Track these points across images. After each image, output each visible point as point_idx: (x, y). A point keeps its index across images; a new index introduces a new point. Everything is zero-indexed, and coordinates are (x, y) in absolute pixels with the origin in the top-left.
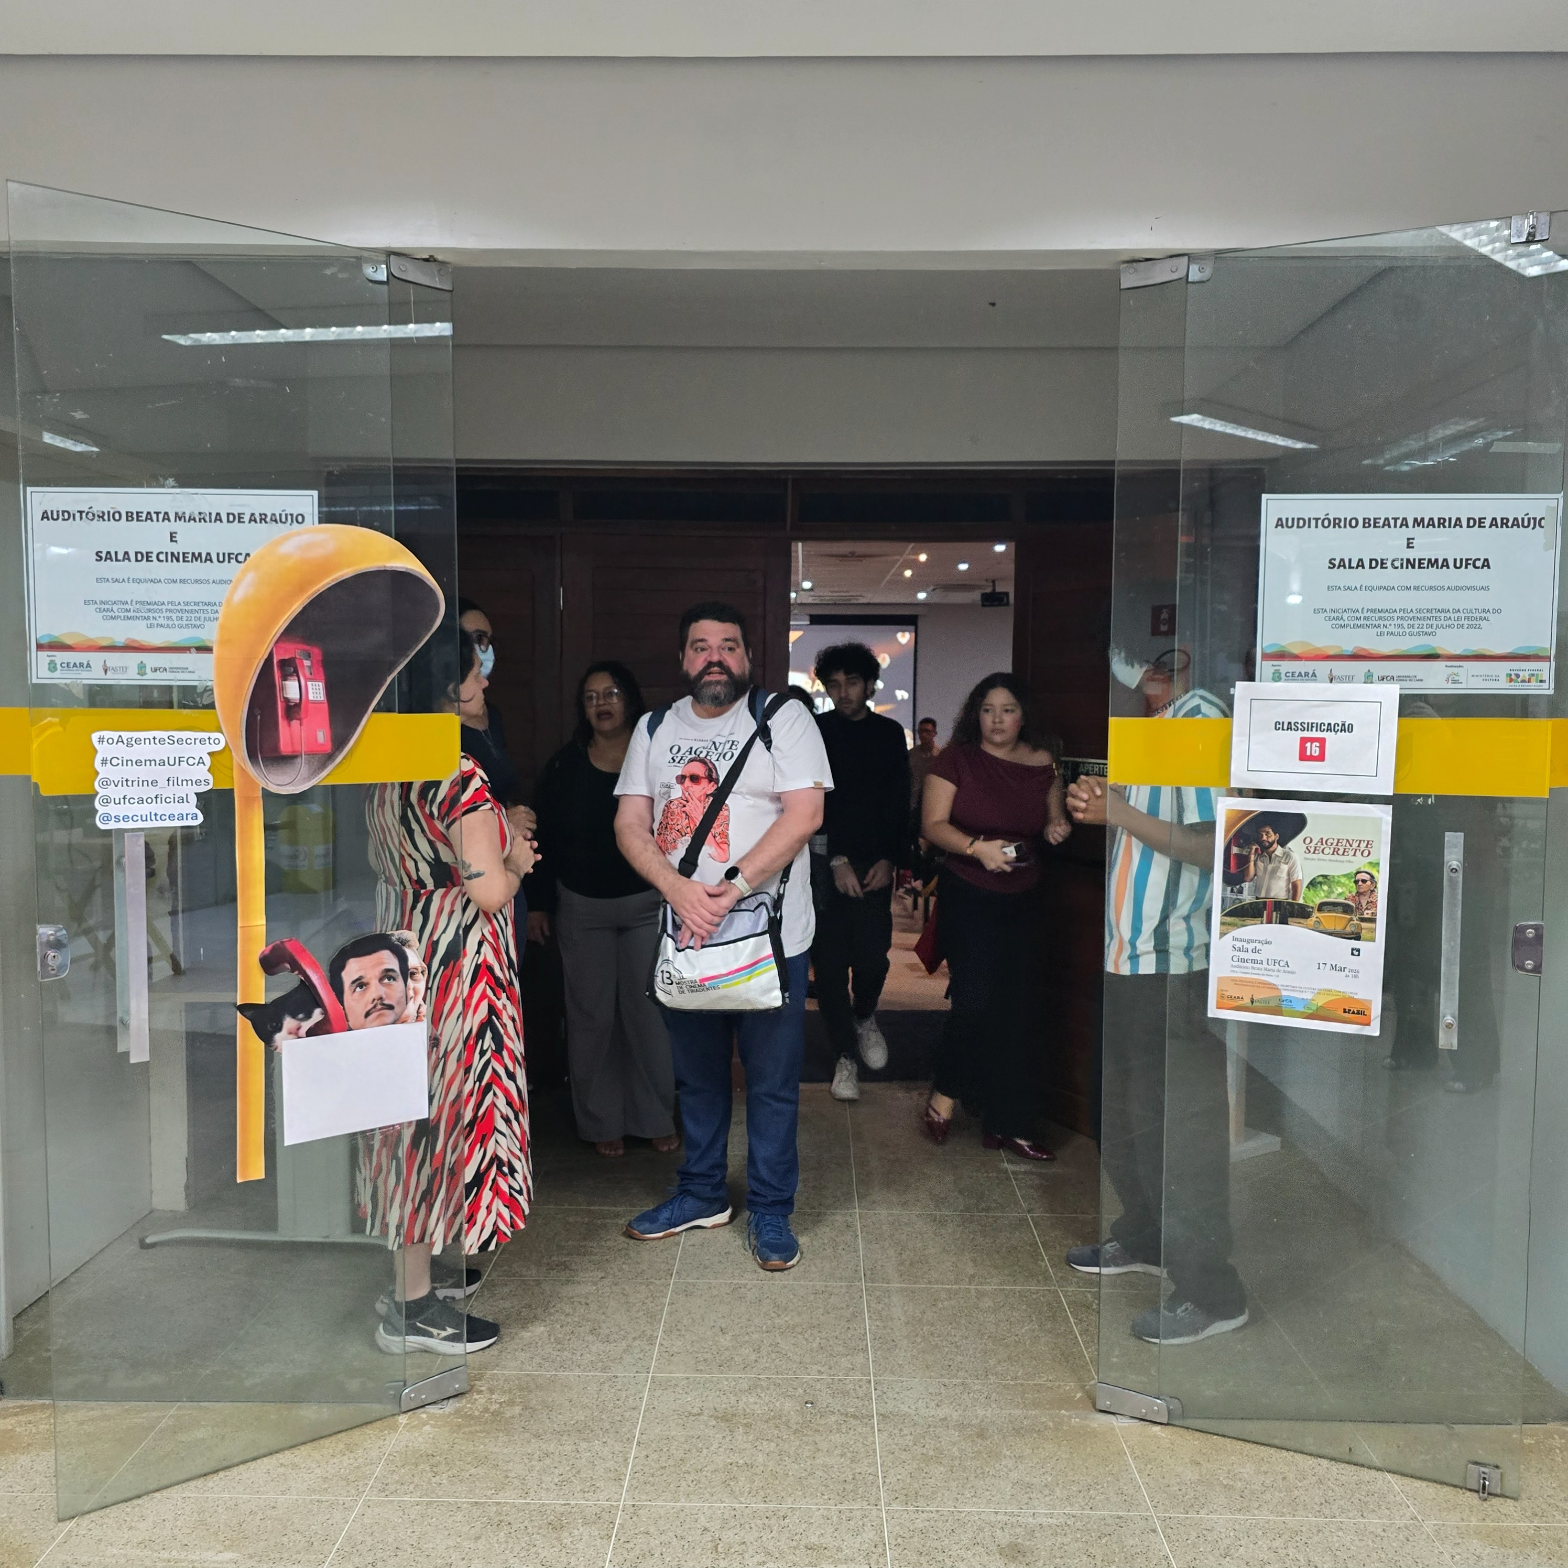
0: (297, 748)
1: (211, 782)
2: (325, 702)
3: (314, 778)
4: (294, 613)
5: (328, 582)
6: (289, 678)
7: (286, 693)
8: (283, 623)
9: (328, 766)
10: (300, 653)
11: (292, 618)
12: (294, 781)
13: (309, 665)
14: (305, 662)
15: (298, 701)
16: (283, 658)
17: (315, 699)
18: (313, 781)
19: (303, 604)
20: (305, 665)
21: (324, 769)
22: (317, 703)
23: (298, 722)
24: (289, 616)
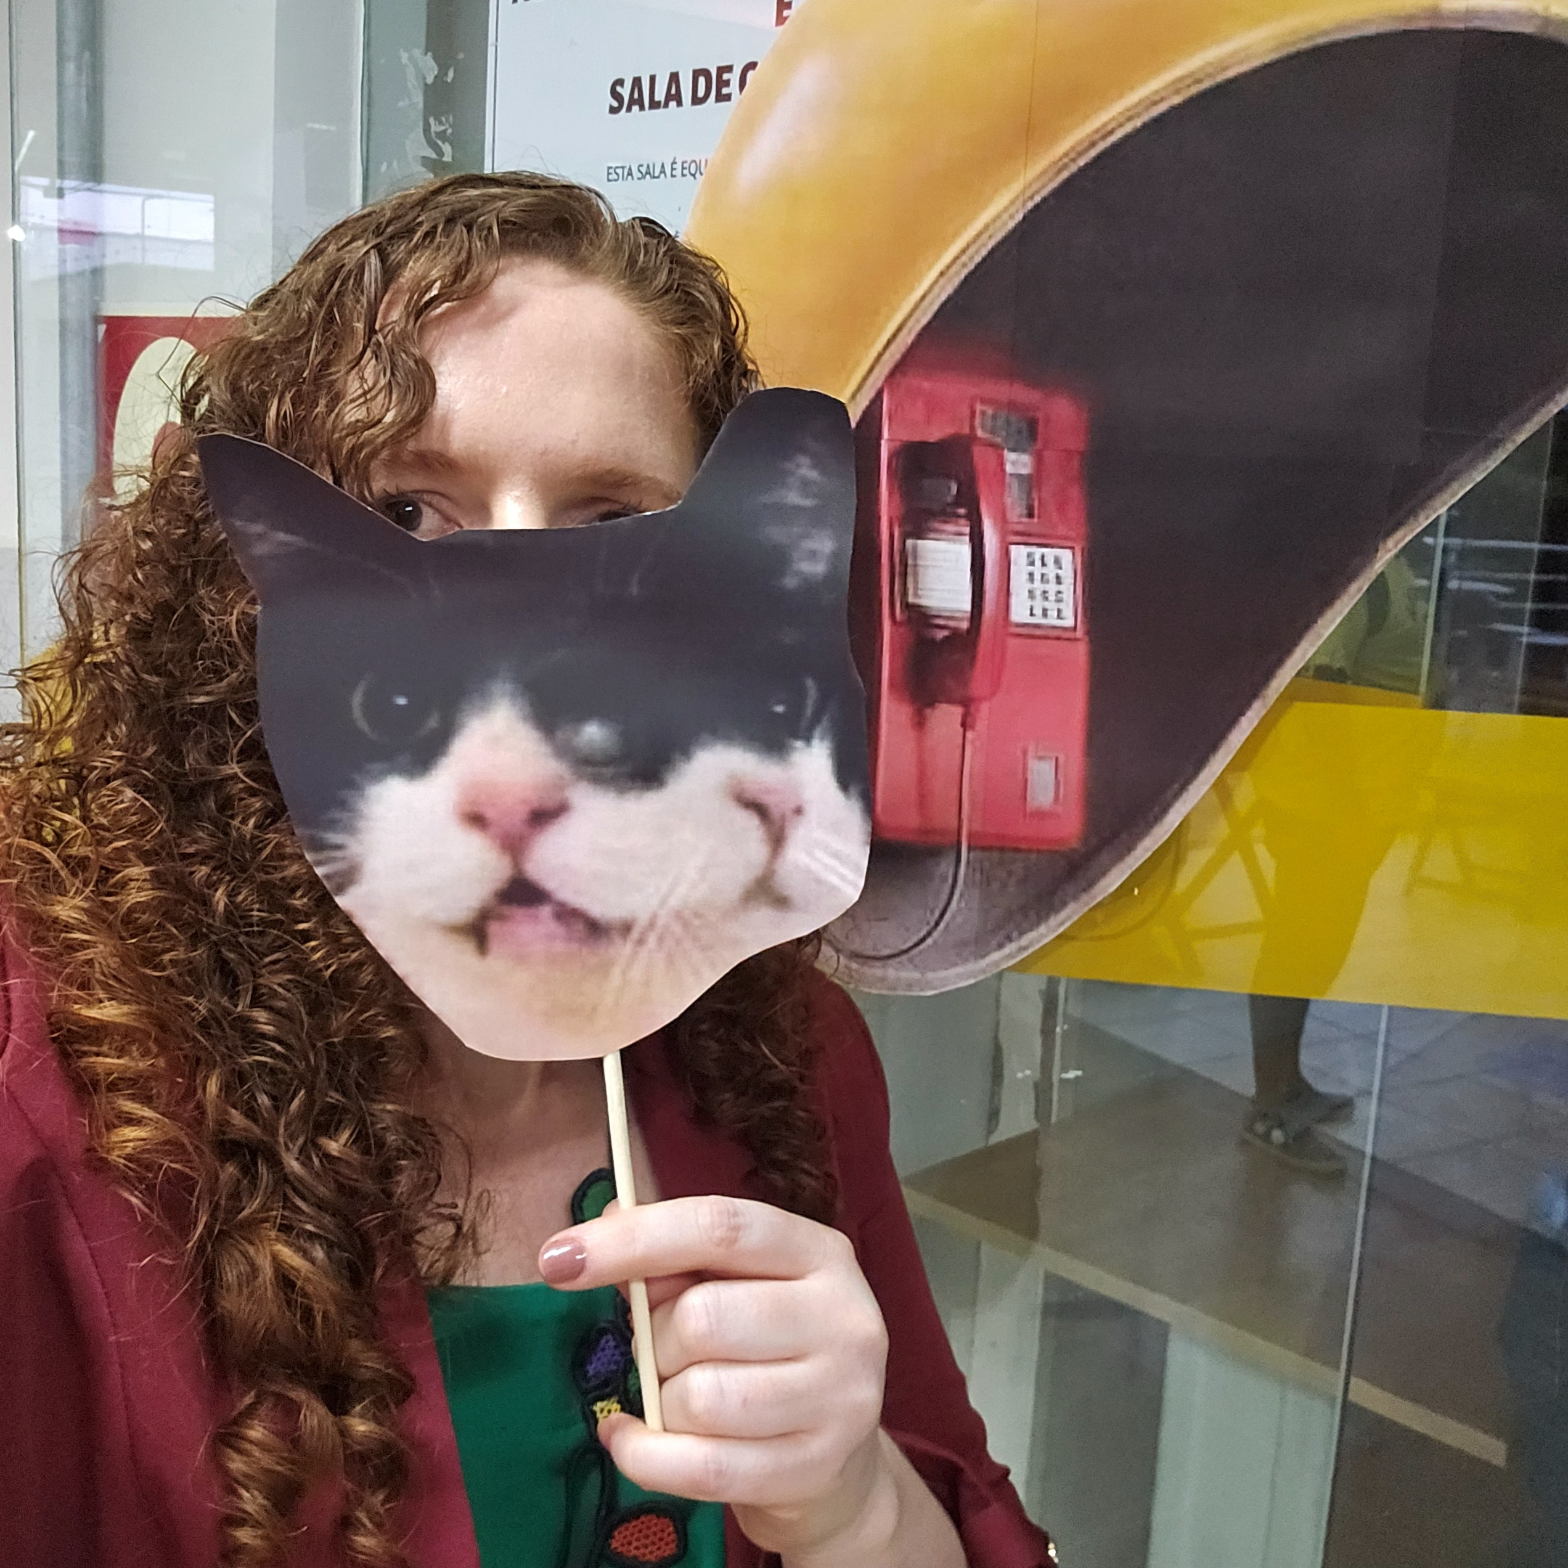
0: (943, 817)
2: (1079, 633)
3: (1000, 946)
4: (985, 236)
5: (1156, 92)
6: (937, 525)
7: (916, 588)
8: (936, 282)
9: (1064, 904)
10: (994, 417)
11: (978, 259)
12: (917, 945)
13: (1025, 471)
14: (1010, 456)
15: (965, 625)
16: (917, 438)
17: (1038, 620)
18: (996, 956)
19: (1031, 198)
20: (1009, 468)
21: (1047, 917)
22: (1046, 638)
23: (957, 711)
24: (964, 251)
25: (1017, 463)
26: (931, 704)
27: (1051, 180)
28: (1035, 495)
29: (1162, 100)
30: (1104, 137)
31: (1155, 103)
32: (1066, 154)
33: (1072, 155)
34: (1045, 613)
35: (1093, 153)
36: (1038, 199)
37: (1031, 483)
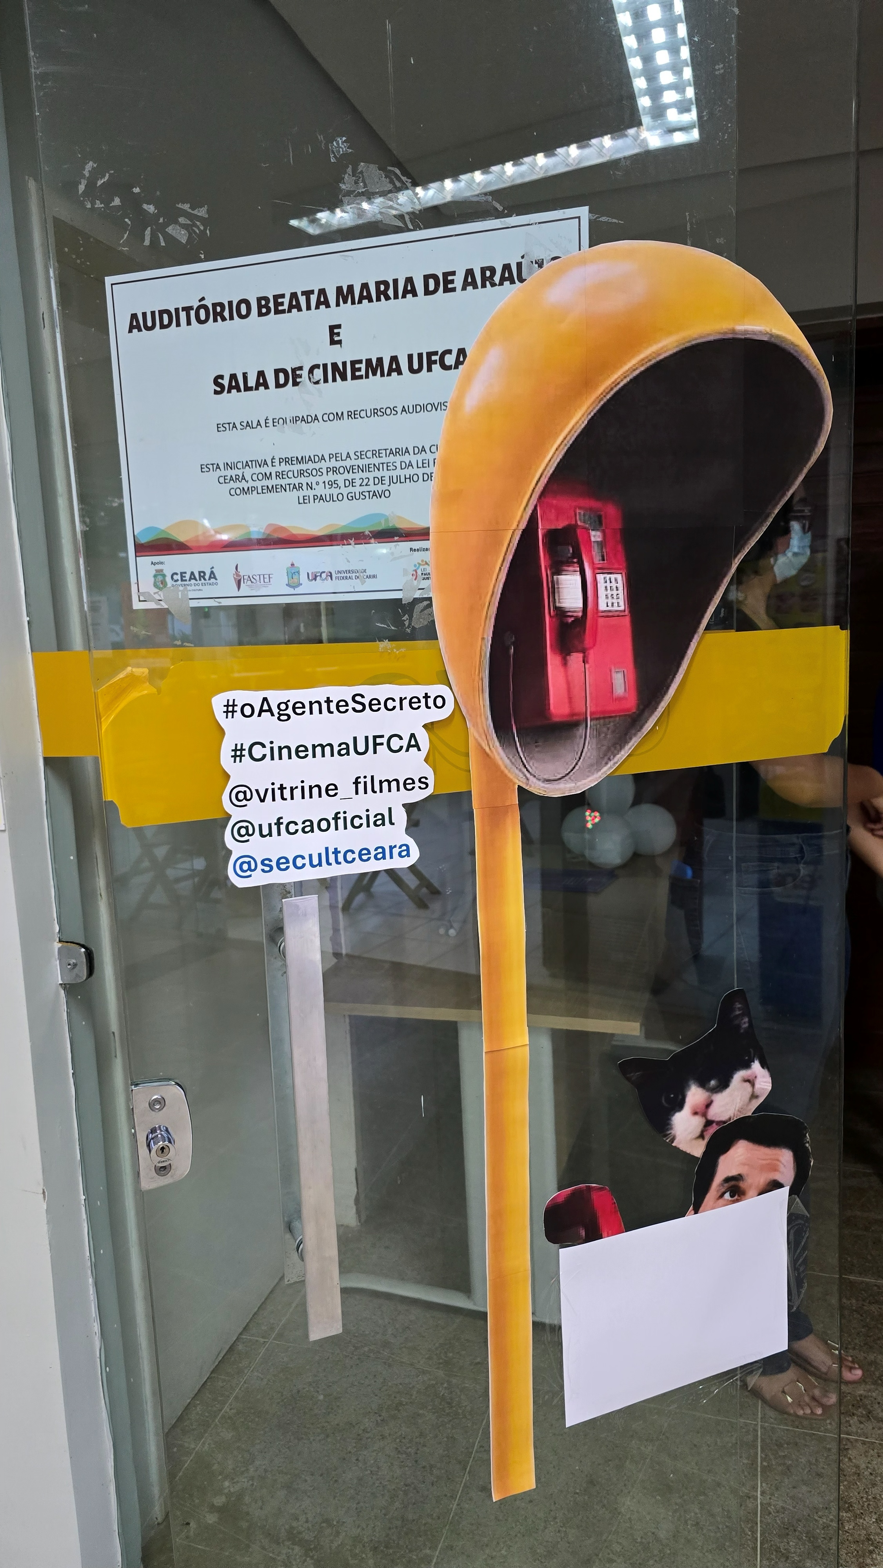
0: (579, 707)
1: (431, 782)
2: (627, 613)
3: (607, 763)
4: (573, 432)
5: (634, 365)
6: (566, 568)
7: (559, 599)
8: (554, 453)
9: (631, 739)
10: (584, 515)
11: (571, 442)
12: (572, 770)
13: (599, 540)
14: (593, 533)
15: (580, 614)
16: (553, 527)
17: (610, 608)
18: (605, 769)
19: (590, 413)
20: (593, 539)
21: (624, 746)
22: (613, 616)
23: (581, 655)
24: (565, 439)
25: (596, 536)
26: (569, 654)
27: (597, 405)
28: (604, 550)
29: (637, 369)
30: (615, 386)
31: (634, 370)
32: (602, 393)
33: (604, 394)
34: (612, 605)
35: (612, 393)
36: (592, 414)
37: (602, 545)
